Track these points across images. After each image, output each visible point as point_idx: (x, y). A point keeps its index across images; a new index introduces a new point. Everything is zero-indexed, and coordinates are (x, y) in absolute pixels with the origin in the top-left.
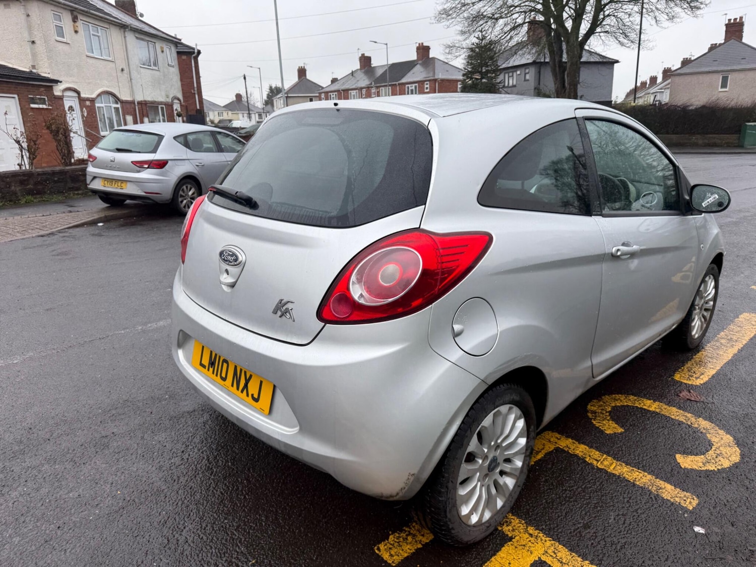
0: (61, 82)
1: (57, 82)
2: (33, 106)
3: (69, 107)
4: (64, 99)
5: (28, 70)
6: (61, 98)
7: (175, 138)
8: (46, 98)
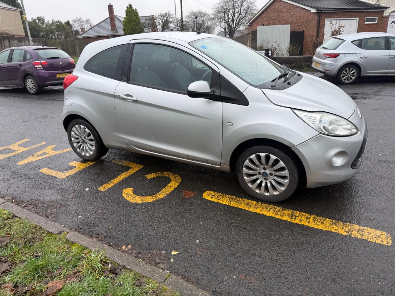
0: (389, 8)
1: (386, 8)
2: (366, 23)
3: (392, 22)
4: (390, 17)
5: (375, 3)
6: (387, 17)
7: (352, 42)
8: (377, 18)
